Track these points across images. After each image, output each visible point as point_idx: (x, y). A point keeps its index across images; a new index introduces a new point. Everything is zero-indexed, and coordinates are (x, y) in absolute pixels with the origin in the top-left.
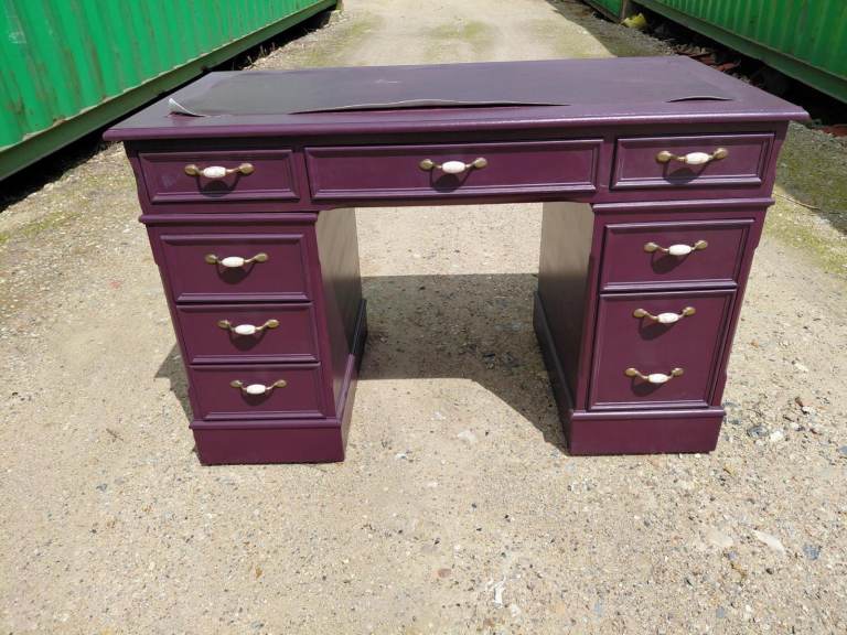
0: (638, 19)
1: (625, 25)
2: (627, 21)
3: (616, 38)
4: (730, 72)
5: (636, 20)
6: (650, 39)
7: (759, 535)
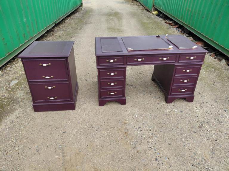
0: (156, 12)
1: (153, 14)
2: (153, 12)
3: (151, 18)
4: (177, 28)
5: (156, 13)
6: (159, 18)
7: (174, 110)
